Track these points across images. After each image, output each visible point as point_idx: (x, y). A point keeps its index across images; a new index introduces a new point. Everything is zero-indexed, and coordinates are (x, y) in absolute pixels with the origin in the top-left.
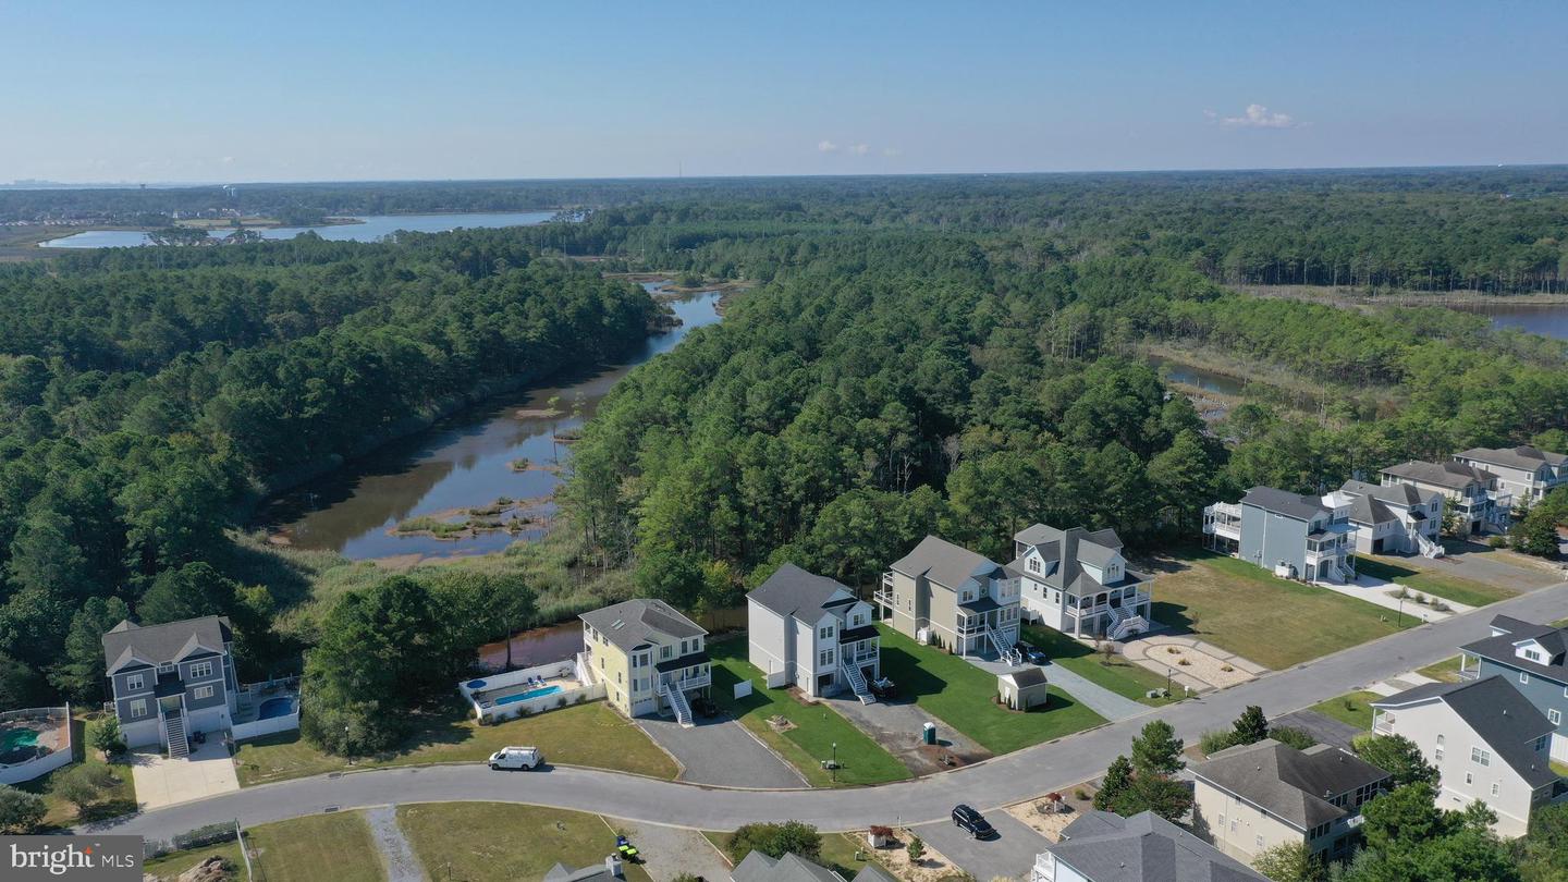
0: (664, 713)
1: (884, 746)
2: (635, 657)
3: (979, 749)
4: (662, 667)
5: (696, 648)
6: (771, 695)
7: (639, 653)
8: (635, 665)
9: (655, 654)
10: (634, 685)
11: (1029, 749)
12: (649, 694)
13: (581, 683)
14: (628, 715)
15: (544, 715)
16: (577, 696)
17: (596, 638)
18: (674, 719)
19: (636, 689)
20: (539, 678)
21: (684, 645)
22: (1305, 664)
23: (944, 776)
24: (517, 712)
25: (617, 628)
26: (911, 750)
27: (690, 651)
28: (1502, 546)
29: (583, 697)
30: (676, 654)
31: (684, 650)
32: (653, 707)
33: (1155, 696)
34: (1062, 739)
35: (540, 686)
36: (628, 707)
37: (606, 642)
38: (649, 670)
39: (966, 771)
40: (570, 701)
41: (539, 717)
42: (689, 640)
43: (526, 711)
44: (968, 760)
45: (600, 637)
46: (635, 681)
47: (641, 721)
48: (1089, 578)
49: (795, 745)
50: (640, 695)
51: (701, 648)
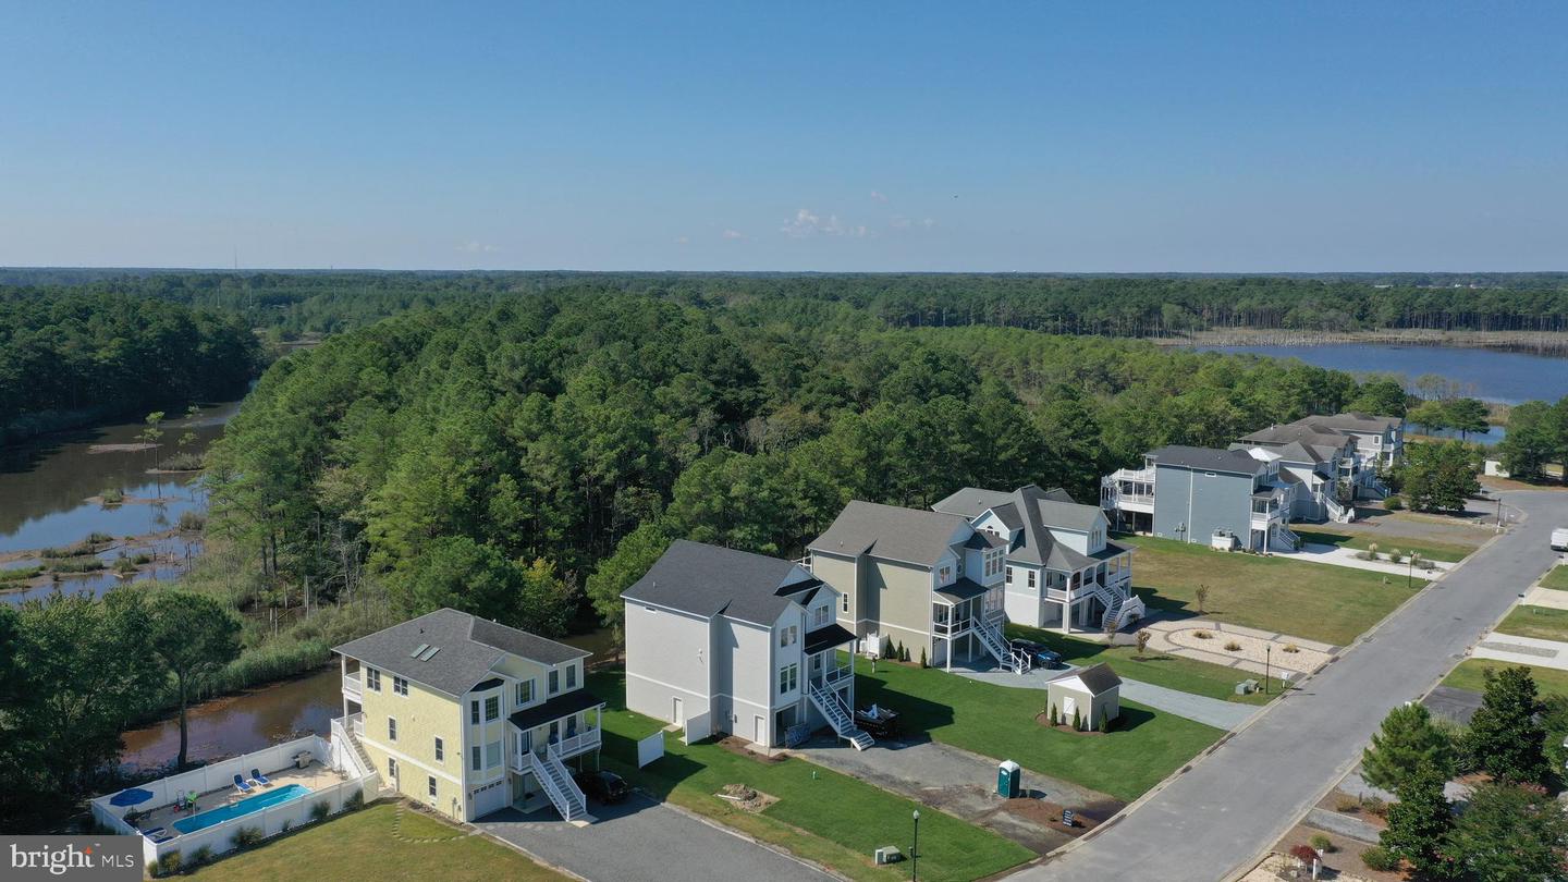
0: (528, 805)
1: (945, 810)
2: (475, 705)
3: (1095, 797)
4: (523, 719)
5: (571, 682)
6: (696, 755)
7: (482, 697)
8: (476, 719)
9: (506, 696)
10: (474, 758)
11: (1164, 784)
12: (499, 772)
13: (342, 773)
14: (462, 817)
15: (287, 840)
16: (347, 796)
17: (374, 684)
18: (552, 814)
19: (477, 766)
20: (256, 774)
21: (554, 676)
22: (1367, 635)
23: (1078, 846)
24: (233, 840)
25: (425, 658)
26: (993, 812)
27: (563, 689)
28: (1399, 508)
29: (359, 795)
30: (541, 695)
31: (553, 687)
32: (505, 797)
33: (1247, 692)
34: (1193, 763)
35: (259, 790)
36: (461, 802)
37: (401, 686)
38: (499, 730)
39: (1107, 832)
40: (335, 808)
41: (278, 845)
42: (561, 668)
43: (249, 837)
44: (1096, 815)
45: (387, 682)
46: (476, 751)
47: (490, 826)
48: (1065, 550)
49: (799, 830)
50: (484, 777)
51: (580, 683)
